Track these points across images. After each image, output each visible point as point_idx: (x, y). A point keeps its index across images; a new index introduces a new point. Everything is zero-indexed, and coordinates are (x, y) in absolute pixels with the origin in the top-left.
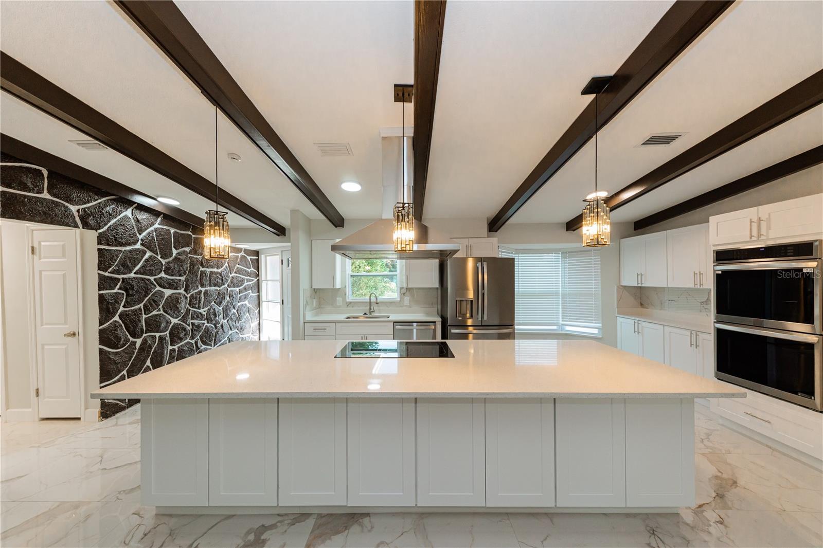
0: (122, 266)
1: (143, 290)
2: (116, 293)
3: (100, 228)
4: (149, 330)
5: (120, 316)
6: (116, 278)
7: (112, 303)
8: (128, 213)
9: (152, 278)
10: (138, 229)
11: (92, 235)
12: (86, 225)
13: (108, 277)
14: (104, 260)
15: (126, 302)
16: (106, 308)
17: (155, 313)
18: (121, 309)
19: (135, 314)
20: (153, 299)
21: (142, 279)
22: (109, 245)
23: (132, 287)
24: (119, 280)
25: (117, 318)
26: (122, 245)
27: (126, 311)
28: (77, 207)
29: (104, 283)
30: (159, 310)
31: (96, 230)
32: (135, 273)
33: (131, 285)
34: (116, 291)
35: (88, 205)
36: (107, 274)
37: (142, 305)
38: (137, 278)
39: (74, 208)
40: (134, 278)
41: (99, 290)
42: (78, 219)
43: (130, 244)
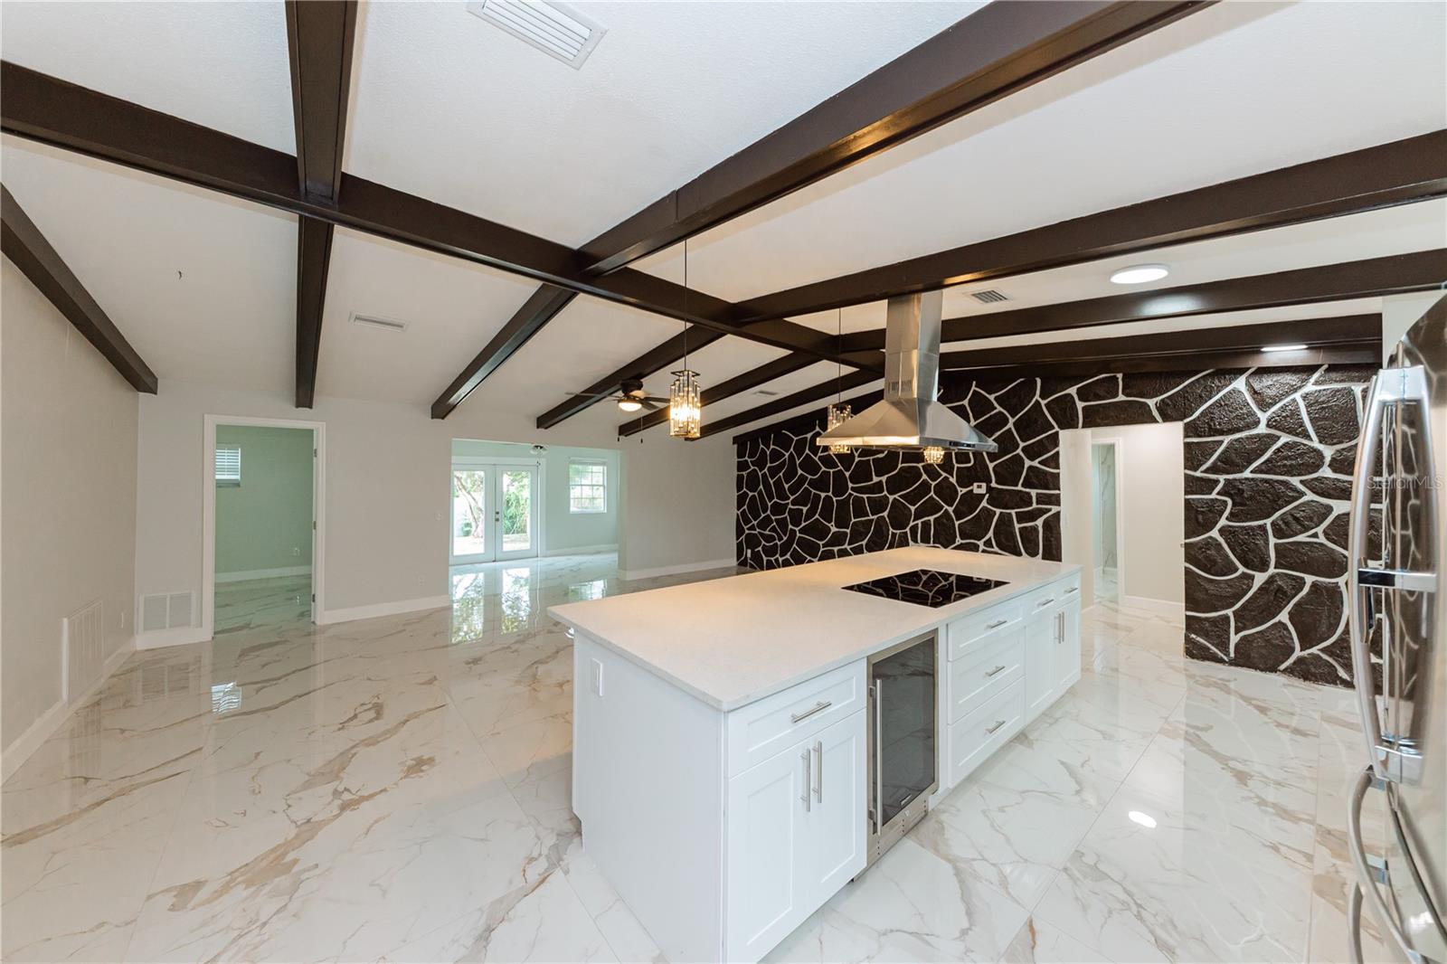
0: (1223, 462)
1: (1268, 498)
2: (1212, 500)
3: (1185, 417)
4: (1281, 564)
5: (1220, 531)
6: (1210, 480)
7: (1203, 512)
8: (1240, 384)
9: (1295, 481)
10: (1257, 402)
11: (1177, 428)
12: (1167, 418)
13: (1198, 477)
14: (1193, 456)
15: (1231, 513)
16: (1197, 519)
17: (1301, 538)
18: (1223, 522)
19: (1248, 533)
20: (1292, 515)
21: (1266, 481)
22: (1200, 436)
23: (1241, 492)
24: (1217, 482)
25: (1215, 533)
26: (1222, 433)
27: (1230, 526)
28: (1155, 400)
29: (1192, 485)
30: (1315, 535)
31: (1182, 420)
32: (1252, 472)
33: (1239, 489)
34: (1214, 496)
35: (1169, 393)
36: (1198, 474)
37: (1268, 522)
38: (1253, 479)
39: (1152, 402)
40: (1246, 479)
41: (1185, 494)
42: (1155, 413)
43: (1239, 430)
